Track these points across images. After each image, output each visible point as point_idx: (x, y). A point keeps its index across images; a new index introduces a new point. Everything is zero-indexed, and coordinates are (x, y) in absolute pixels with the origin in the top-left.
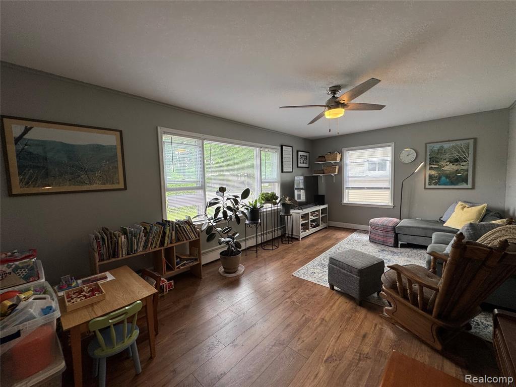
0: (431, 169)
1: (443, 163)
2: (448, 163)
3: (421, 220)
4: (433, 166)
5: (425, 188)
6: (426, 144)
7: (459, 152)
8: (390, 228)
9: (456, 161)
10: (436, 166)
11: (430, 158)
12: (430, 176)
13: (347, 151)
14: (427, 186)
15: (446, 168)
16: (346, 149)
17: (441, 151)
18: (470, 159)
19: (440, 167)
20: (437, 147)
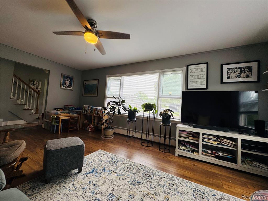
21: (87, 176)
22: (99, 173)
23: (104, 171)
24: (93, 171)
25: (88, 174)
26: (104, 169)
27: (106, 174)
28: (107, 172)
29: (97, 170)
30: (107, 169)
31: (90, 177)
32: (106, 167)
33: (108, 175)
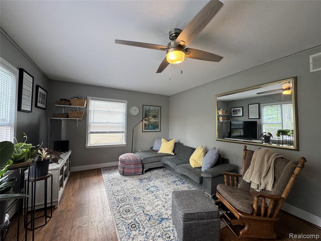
0: (145, 120)
1: (150, 117)
2: (152, 118)
3: (141, 151)
4: (146, 119)
5: (143, 131)
6: (143, 105)
7: (156, 112)
8: (139, 161)
9: (155, 117)
10: (147, 119)
11: (145, 114)
12: (145, 125)
13: (91, 99)
14: (144, 130)
15: (151, 120)
16: (92, 98)
17: (149, 111)
18: (159, 116)
19: (149, 119)
20: (147, 108)
21: (168, 217)
22: (157, 216)
23: (151, 216)
24: (162, 220)
25: (167, 219)
26: (150, 218)
27: (152, 212)
28: (149, 214)
29: (157, 220)
30: (148, 218)
31: (165, 214)
32: (147, 221)
33: (151, 211)
